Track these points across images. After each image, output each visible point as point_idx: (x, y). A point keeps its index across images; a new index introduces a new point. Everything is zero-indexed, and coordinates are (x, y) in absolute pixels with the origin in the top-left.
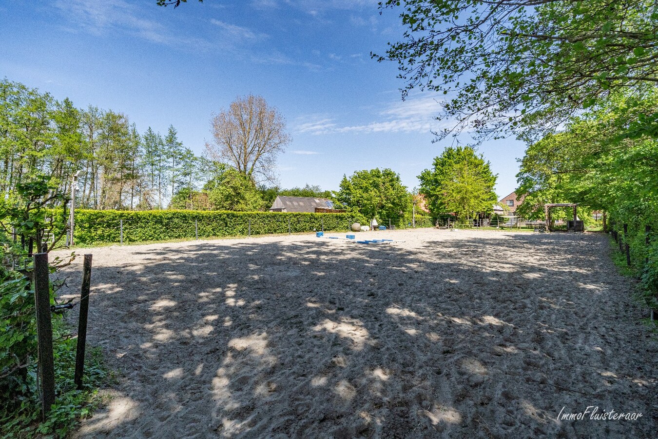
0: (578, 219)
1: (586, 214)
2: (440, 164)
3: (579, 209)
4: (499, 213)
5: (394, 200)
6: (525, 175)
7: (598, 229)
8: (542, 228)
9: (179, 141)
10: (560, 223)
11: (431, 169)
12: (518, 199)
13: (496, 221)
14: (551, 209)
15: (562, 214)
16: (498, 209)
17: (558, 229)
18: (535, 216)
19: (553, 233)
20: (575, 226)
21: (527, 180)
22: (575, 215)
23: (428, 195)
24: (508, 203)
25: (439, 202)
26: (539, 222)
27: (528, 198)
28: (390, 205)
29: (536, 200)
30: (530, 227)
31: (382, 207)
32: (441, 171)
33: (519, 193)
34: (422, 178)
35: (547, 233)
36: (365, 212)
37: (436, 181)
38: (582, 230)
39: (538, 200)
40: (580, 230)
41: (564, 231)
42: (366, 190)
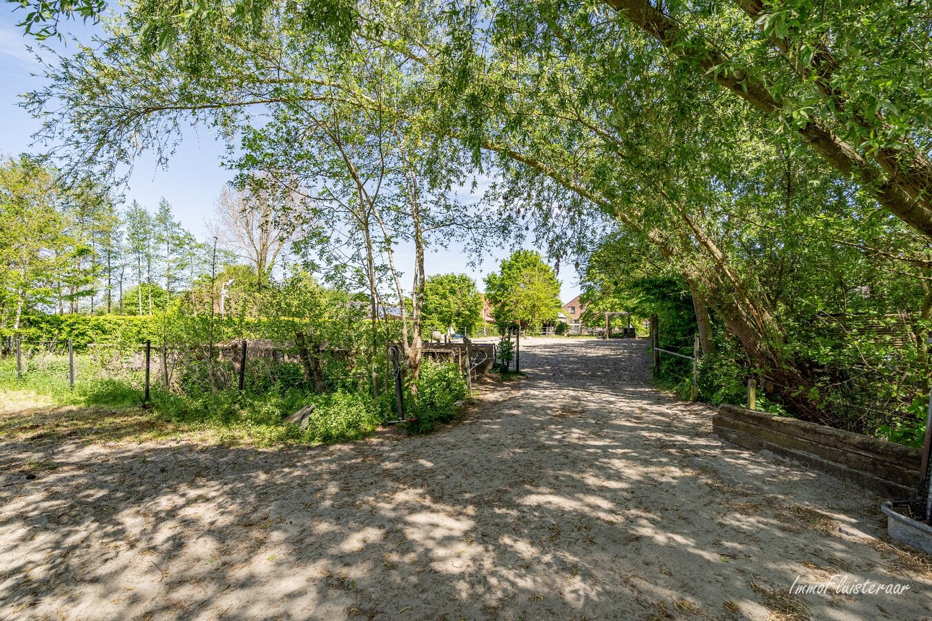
0: (631, 327)
1: (637, 322)
2: (507, 267)
3: (633, 317)
4: (563, 321)
5: (471, 306)
6: (588, 283)
7: (648, 336)
8: (601, 334)
9: (176, 221)
10: (617, 330)
11: (498, 271)
12: (581, 307)
13: (561, 329)
14: (611, 318)
15: (619, 322)
16: (563, 316)
17: (616, 336)
18: (597, 323)
19: (612, 340)
20: (629, 333)
21: (590, 288)
22: (629, 322)
23: (493, 300)
24: (570, 310)
25: (507, 308)
26: (598, 329)
27: (590, 306)
28: (467, 313)
29: (597, 308)
30: (591, 334)
31: (459, 314)
32: (509, 275)
33: (582, 300)
34: (489, 282)
35: (608, 339)
36: (442, 320)
37: (502, 286)
38: (634, 336)
39: (599, 309)
40: (632, 337)
41: (621, 338)
42: (444, 297)
